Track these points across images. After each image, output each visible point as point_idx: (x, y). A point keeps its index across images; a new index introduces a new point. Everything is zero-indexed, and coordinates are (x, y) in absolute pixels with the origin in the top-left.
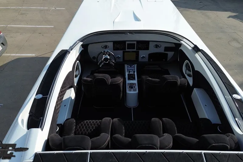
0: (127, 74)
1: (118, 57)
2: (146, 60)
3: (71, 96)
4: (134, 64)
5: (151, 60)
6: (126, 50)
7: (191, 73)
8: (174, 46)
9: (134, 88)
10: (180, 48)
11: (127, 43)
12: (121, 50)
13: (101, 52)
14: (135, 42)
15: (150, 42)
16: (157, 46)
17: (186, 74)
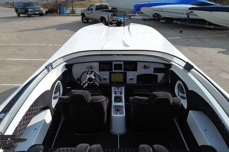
0: (113, 95)
1: (105, 79)
2: (135, 82)
3: (45, 119)
4: (122, 86)
5: (140, 82)
6: (112, 71)
7: (185, 95)
8: (163, 67)
9: (121, 111)
10: (171, 69)
11: (114, 63)
12: (107, 71)
13: (85, 72)
14: (122, 63)
15: (138, 63)
16: (145, 67)
17: (178, 96)
